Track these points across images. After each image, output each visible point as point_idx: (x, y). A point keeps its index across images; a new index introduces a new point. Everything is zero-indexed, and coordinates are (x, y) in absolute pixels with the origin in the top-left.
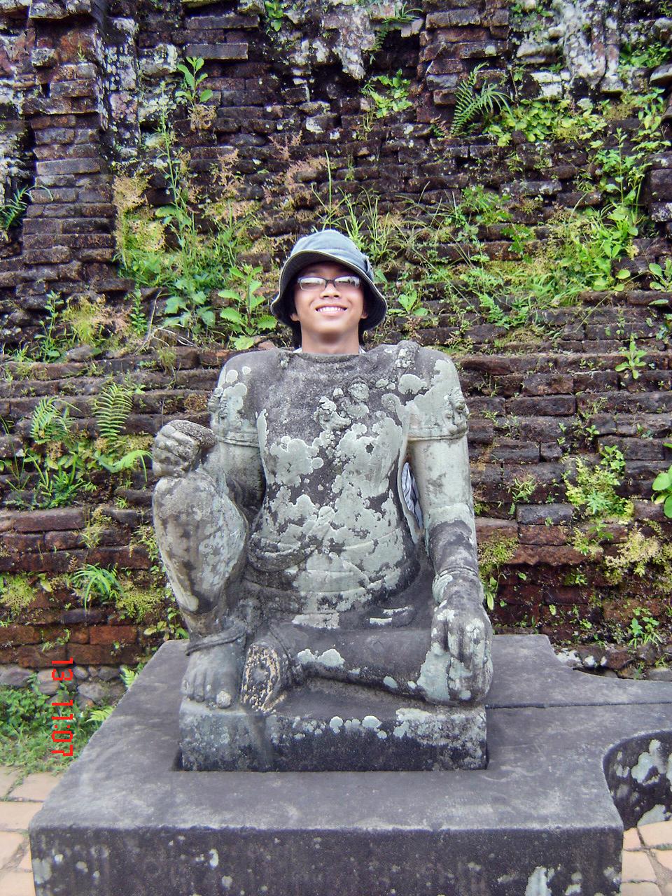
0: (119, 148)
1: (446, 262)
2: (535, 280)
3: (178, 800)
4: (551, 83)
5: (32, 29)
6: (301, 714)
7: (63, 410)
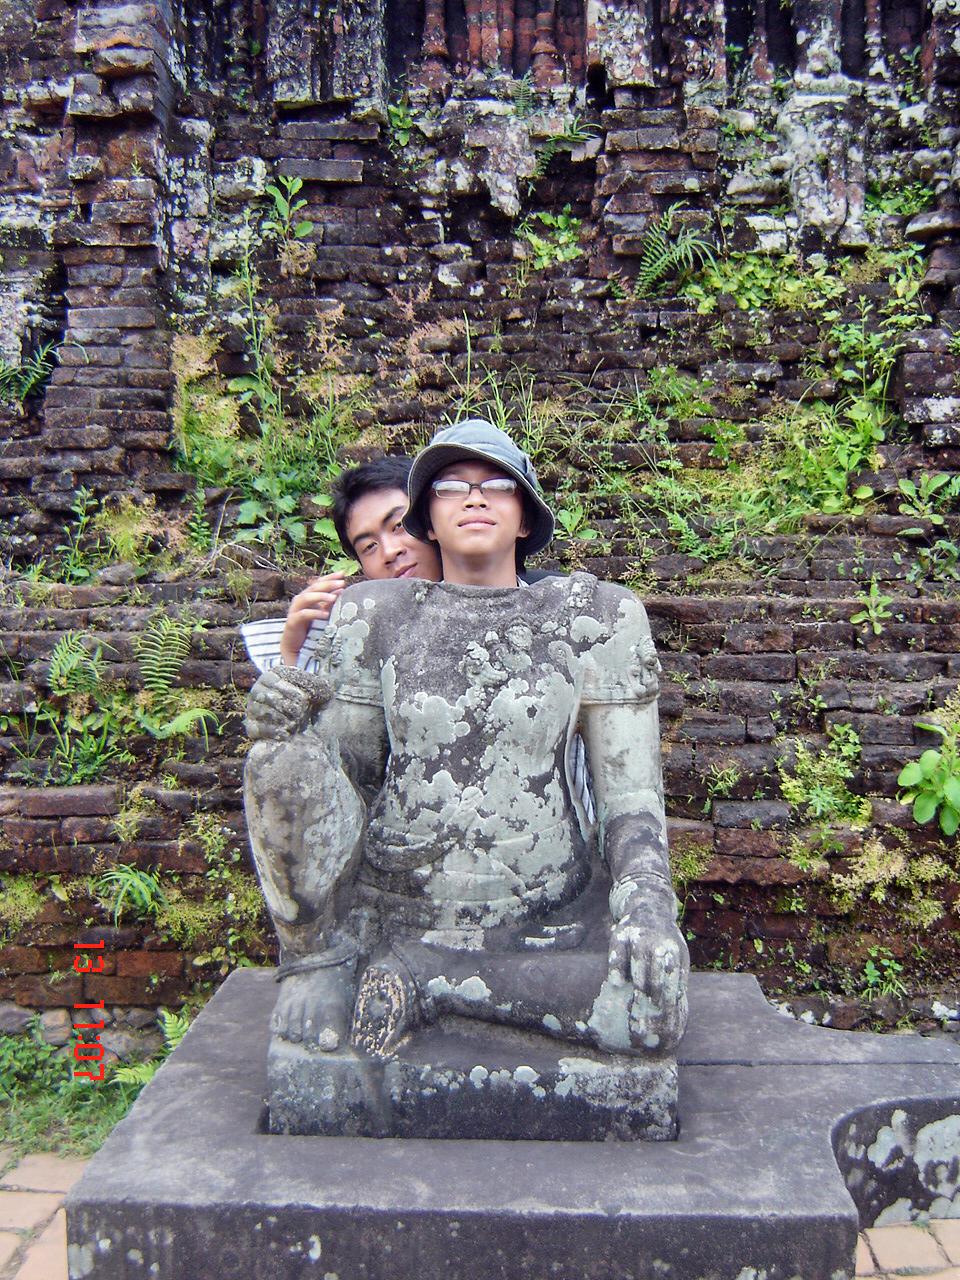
0: (181, 295)
1: (624, 467)
2: (745, 496)
3: (267, 1171)
4: (772, 232)
5: (70, 129)
6: (433, 1062)
7: (93, 650)
